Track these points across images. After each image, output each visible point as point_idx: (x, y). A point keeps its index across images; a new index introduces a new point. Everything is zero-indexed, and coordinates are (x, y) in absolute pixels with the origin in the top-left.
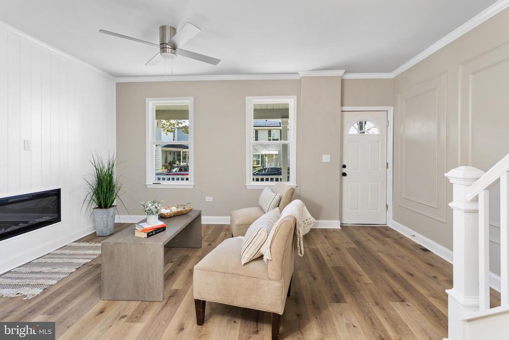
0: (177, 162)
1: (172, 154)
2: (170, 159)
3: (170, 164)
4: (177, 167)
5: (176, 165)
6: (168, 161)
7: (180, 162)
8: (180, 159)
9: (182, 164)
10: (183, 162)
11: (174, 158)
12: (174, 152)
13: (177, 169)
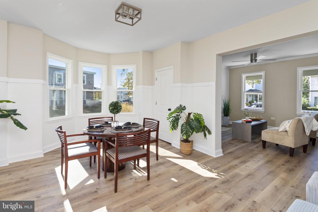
0: (255, 102)
1: (251, 96)
2: (250, 99)
3: (250, 102)
4: (255, 105)
5: (254, 104)
6: (249, 101)
7: (257, 102)
8: (257, 100)
9: (258, 103)
10: (259, 102)
11: (253, 99)
12: (253, 95)
13: (255, 106)
